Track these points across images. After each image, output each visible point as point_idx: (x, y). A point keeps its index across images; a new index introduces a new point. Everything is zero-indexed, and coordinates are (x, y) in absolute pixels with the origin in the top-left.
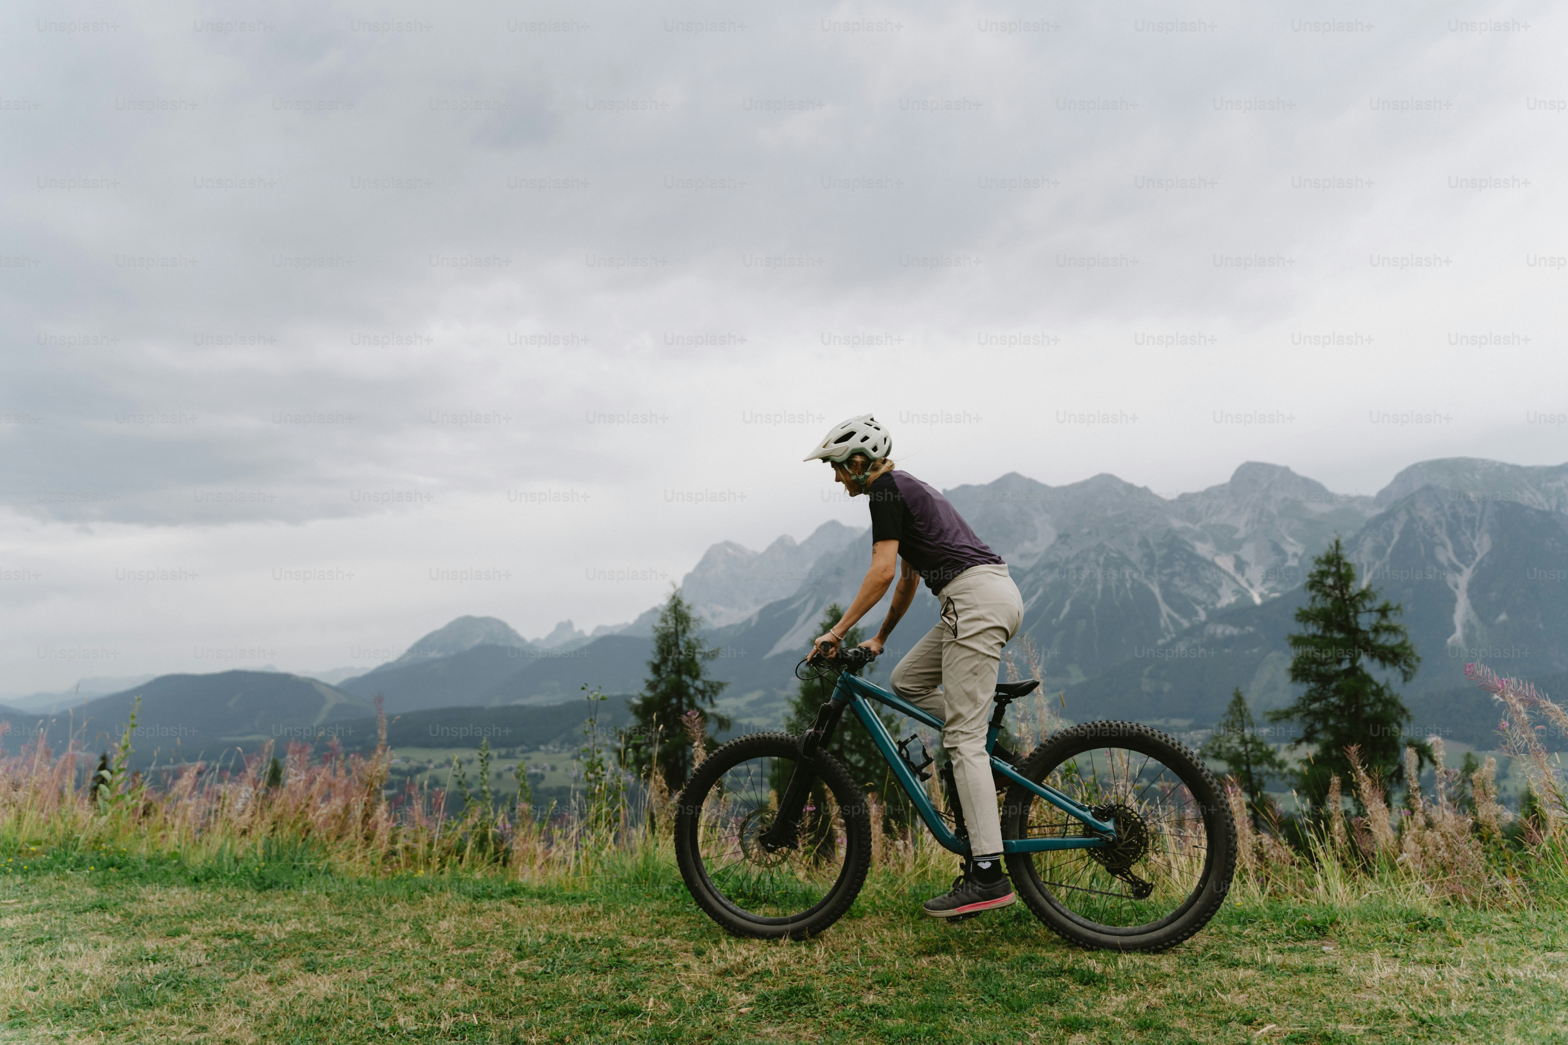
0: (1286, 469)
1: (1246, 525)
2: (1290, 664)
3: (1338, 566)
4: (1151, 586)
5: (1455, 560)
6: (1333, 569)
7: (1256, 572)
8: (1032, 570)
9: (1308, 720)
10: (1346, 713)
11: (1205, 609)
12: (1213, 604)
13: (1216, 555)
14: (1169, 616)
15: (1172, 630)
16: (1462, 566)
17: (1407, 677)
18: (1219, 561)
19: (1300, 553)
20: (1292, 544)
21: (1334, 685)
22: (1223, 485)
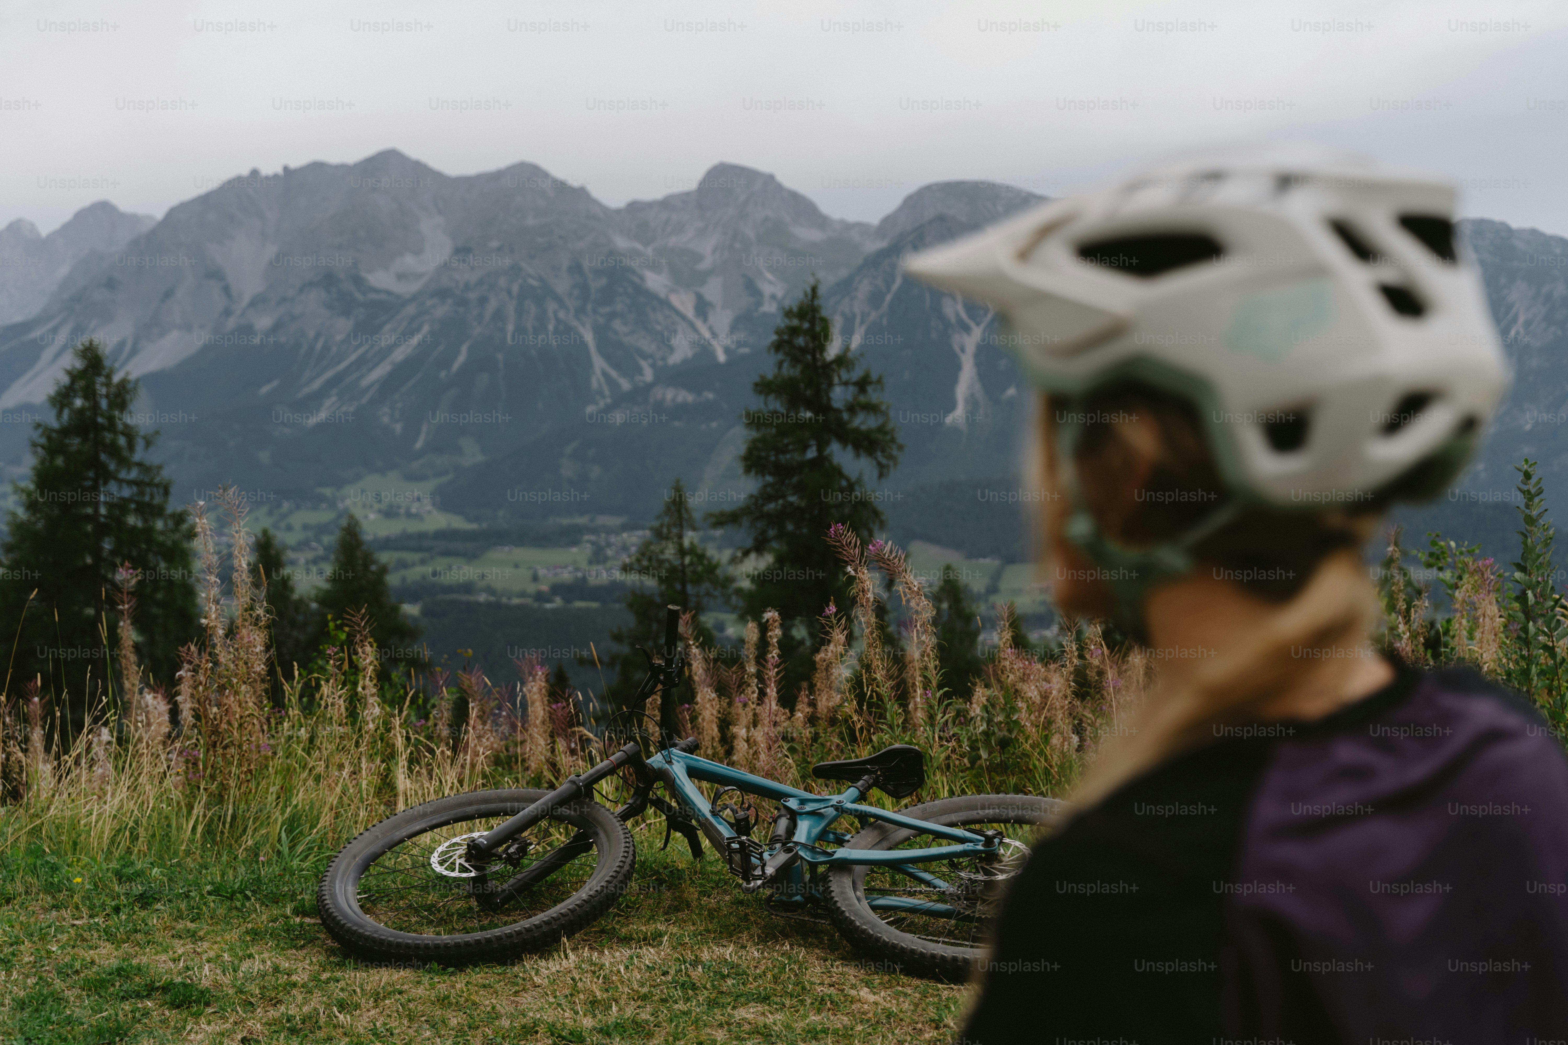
0: (771, 178)
1: (714, 251)
2: (743, 449)
3: (812, 323)
4: (581, 330)
5: (964, 315)
6: (806, 325)
7: (722, 319)
8: (414, 298)
9: (760, 524)
10: (807, 516)
11: (653, 366)
12: (664, 359)
13: (672, 291)
14: (605, 374)
15: (607, 392)
16: (972, 324)
17: (882, 471)
18: (675, 300)
19: (780, 294)
20: (770, 282)
21: (795, 479)
22: (688, 194)
